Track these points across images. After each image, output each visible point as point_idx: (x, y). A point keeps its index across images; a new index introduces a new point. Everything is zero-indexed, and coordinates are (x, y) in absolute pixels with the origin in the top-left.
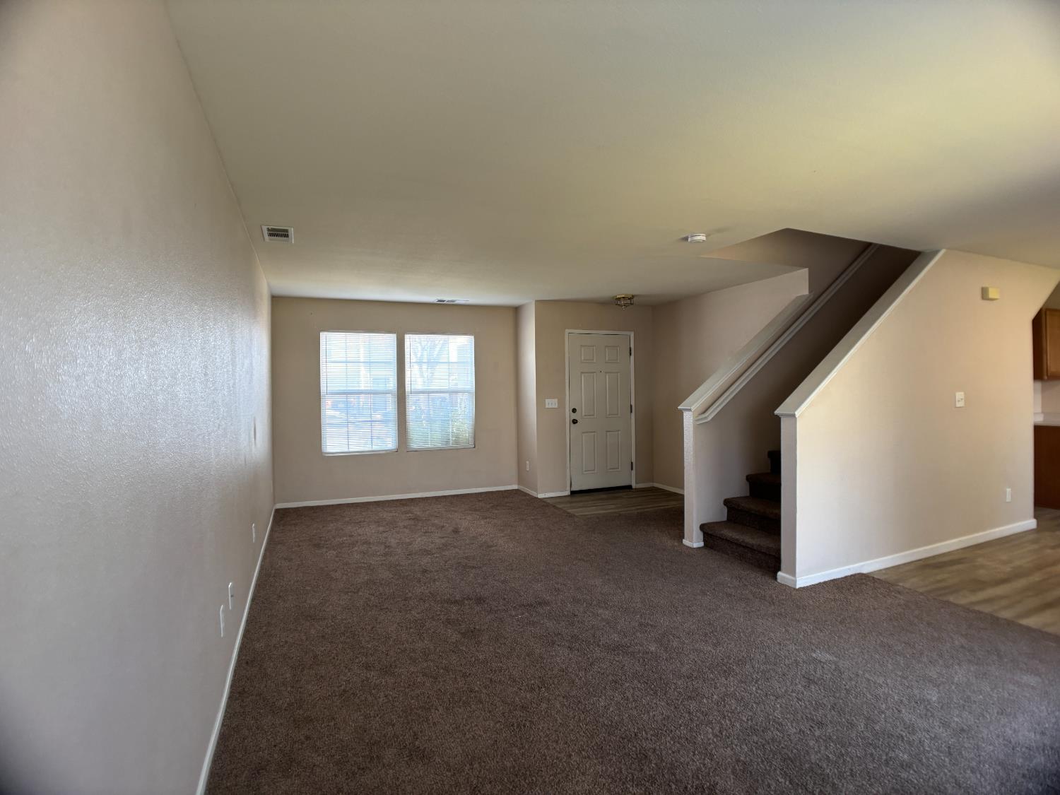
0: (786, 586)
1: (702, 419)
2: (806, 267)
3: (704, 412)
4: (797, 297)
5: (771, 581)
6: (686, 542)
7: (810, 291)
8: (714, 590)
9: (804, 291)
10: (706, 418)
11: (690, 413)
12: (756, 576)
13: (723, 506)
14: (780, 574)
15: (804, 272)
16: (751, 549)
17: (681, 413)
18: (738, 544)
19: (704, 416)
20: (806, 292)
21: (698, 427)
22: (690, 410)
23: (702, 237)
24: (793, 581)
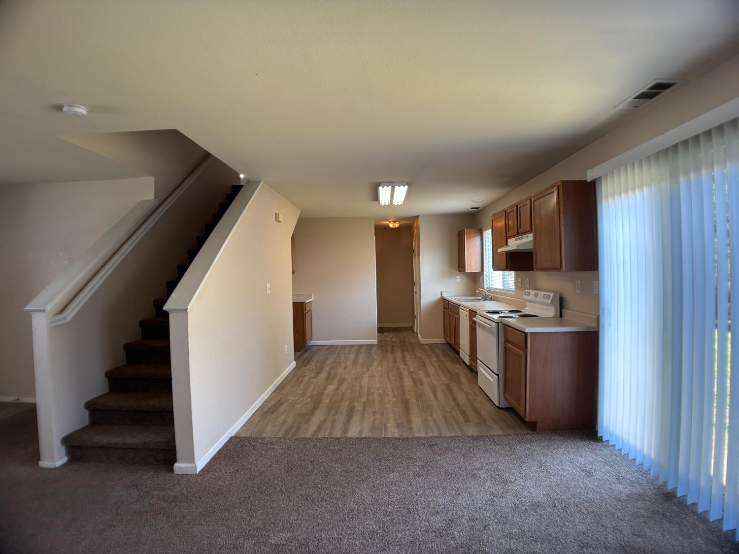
0: (187, 475)
1: (60, 320)
2: (153, 175)
3: (62, 311)
4: (142, 201)
5: (168, 476)
6: (45, 463)
7: (156, 197)
8: (118, 514)
9: (149, 195)
10: (65, 318)
11: (42, 315)
12: (149, 478)
13: (84, 409)
14: (176, 465)
15: (151, 180)
16: (134, 449)
17: (29, 315)
18: (115, 448)
19: (62, 316)
20: (152, 198)
21: (54, 329)
22: (43, 311)
23: (82, 111)
24: (192, 467)
